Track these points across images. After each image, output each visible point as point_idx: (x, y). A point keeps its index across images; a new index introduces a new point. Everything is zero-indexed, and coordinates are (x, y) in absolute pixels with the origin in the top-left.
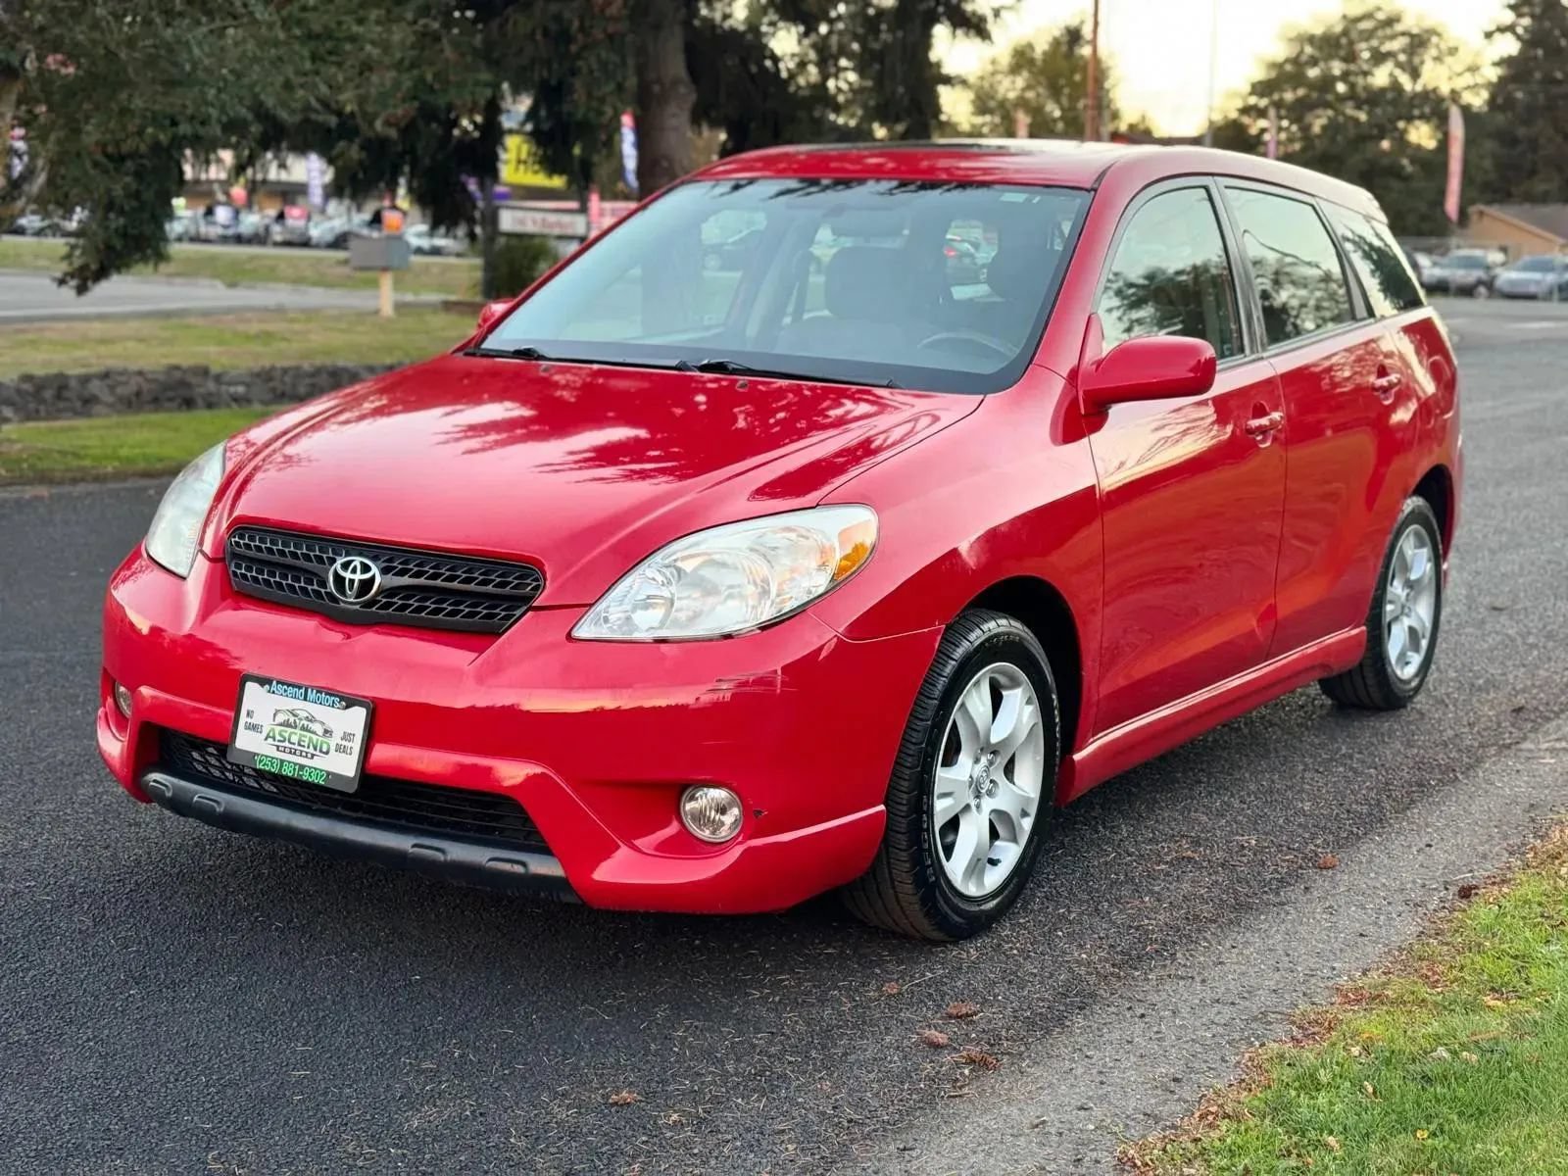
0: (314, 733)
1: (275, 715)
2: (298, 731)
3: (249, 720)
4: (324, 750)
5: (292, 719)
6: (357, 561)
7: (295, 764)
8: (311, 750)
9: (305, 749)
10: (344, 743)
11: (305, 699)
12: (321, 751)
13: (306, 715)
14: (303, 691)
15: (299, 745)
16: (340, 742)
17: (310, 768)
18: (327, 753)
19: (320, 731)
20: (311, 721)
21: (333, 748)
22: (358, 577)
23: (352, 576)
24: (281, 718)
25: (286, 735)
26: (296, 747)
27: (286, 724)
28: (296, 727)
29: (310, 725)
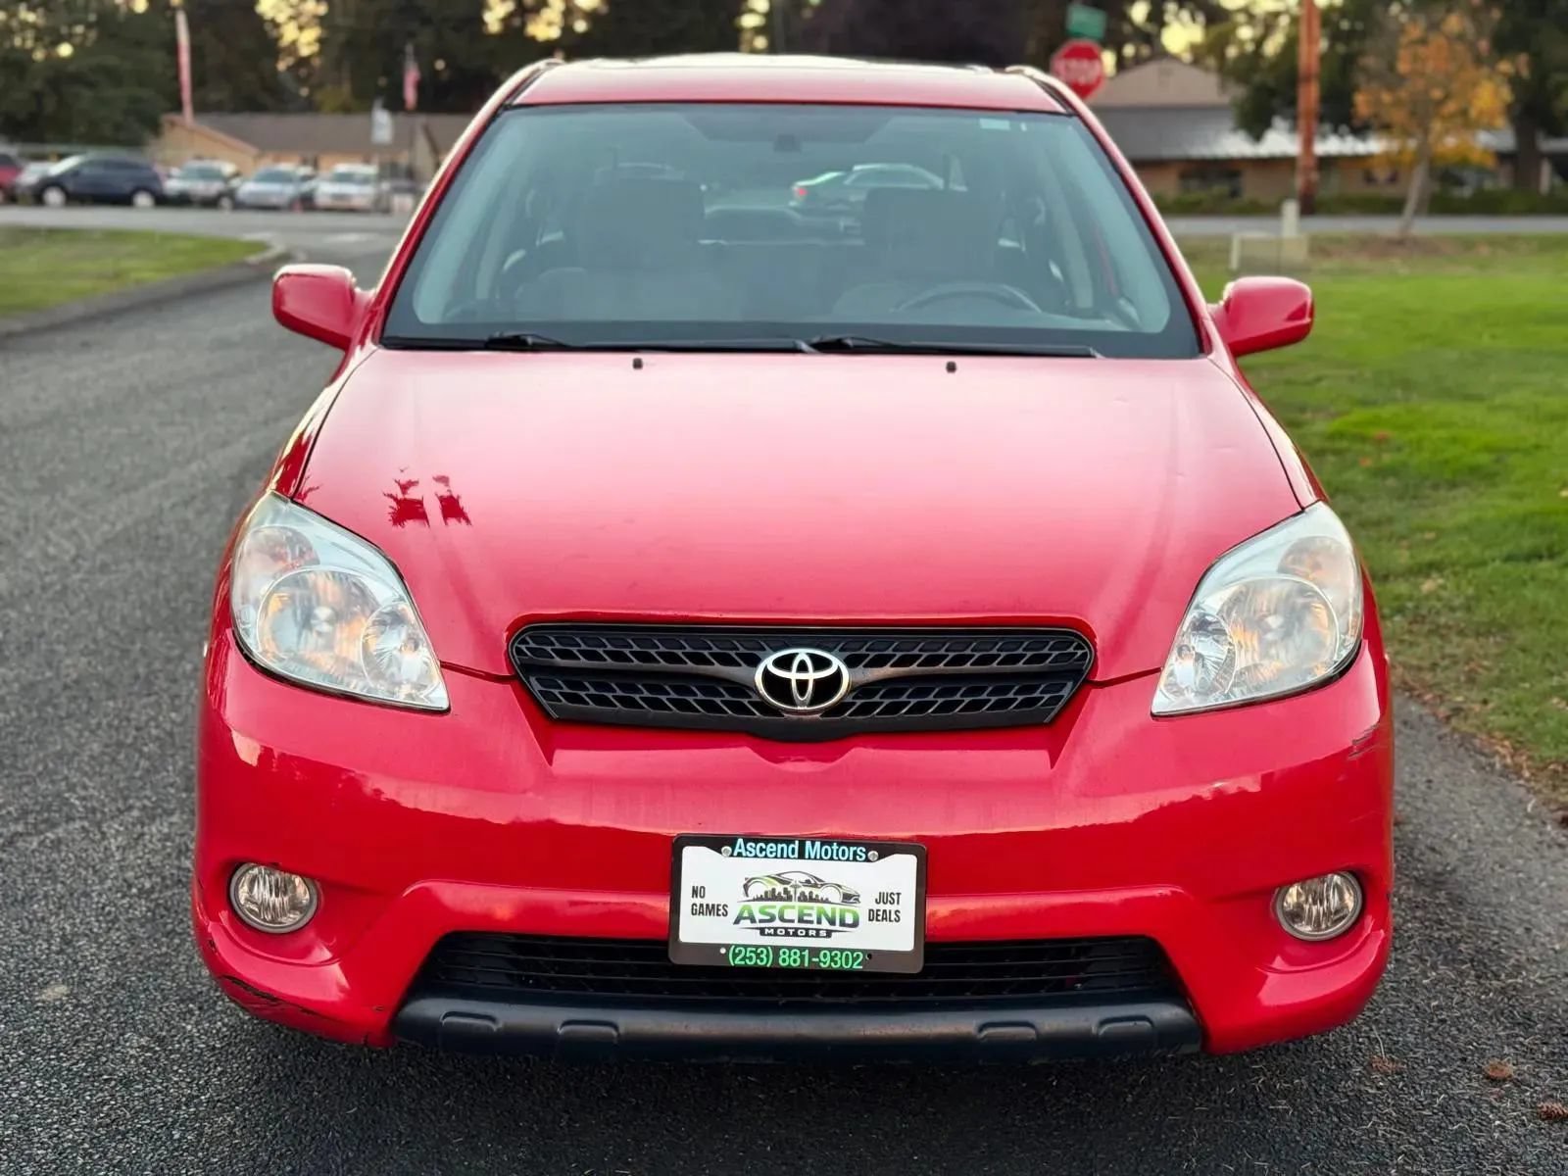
0: (826, 901)
1: (746, 887)
2: (795, 903)
3: (698, 901)
4: (849, 920)
5: (779, 888)
6: (803, 654)
7: (802, 949)
8: (825, 925)
9: (815, 926)
10: (882, 907)
11: (801, 856)
12: (843, 924)
13: (804, 878)
14: (796, 845)
15: (801, 920)
16: (875, 907)
17: (831, 950)
18: (855, 924)
19: (835, 896)
20: (815, 886)
21: (863, 918)
22: (811, 676)
23: (802, 676)
24: (757, 890)
25: (775, 912)
26: (796, 925)
27: (772, 896)
28: (789, 898)
29: (815, 892)
